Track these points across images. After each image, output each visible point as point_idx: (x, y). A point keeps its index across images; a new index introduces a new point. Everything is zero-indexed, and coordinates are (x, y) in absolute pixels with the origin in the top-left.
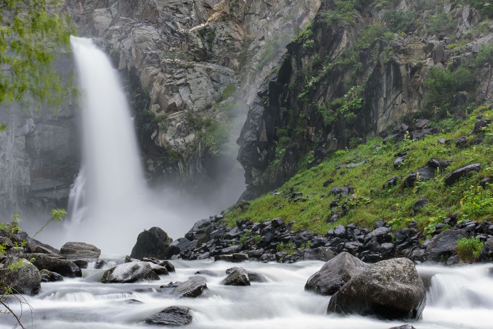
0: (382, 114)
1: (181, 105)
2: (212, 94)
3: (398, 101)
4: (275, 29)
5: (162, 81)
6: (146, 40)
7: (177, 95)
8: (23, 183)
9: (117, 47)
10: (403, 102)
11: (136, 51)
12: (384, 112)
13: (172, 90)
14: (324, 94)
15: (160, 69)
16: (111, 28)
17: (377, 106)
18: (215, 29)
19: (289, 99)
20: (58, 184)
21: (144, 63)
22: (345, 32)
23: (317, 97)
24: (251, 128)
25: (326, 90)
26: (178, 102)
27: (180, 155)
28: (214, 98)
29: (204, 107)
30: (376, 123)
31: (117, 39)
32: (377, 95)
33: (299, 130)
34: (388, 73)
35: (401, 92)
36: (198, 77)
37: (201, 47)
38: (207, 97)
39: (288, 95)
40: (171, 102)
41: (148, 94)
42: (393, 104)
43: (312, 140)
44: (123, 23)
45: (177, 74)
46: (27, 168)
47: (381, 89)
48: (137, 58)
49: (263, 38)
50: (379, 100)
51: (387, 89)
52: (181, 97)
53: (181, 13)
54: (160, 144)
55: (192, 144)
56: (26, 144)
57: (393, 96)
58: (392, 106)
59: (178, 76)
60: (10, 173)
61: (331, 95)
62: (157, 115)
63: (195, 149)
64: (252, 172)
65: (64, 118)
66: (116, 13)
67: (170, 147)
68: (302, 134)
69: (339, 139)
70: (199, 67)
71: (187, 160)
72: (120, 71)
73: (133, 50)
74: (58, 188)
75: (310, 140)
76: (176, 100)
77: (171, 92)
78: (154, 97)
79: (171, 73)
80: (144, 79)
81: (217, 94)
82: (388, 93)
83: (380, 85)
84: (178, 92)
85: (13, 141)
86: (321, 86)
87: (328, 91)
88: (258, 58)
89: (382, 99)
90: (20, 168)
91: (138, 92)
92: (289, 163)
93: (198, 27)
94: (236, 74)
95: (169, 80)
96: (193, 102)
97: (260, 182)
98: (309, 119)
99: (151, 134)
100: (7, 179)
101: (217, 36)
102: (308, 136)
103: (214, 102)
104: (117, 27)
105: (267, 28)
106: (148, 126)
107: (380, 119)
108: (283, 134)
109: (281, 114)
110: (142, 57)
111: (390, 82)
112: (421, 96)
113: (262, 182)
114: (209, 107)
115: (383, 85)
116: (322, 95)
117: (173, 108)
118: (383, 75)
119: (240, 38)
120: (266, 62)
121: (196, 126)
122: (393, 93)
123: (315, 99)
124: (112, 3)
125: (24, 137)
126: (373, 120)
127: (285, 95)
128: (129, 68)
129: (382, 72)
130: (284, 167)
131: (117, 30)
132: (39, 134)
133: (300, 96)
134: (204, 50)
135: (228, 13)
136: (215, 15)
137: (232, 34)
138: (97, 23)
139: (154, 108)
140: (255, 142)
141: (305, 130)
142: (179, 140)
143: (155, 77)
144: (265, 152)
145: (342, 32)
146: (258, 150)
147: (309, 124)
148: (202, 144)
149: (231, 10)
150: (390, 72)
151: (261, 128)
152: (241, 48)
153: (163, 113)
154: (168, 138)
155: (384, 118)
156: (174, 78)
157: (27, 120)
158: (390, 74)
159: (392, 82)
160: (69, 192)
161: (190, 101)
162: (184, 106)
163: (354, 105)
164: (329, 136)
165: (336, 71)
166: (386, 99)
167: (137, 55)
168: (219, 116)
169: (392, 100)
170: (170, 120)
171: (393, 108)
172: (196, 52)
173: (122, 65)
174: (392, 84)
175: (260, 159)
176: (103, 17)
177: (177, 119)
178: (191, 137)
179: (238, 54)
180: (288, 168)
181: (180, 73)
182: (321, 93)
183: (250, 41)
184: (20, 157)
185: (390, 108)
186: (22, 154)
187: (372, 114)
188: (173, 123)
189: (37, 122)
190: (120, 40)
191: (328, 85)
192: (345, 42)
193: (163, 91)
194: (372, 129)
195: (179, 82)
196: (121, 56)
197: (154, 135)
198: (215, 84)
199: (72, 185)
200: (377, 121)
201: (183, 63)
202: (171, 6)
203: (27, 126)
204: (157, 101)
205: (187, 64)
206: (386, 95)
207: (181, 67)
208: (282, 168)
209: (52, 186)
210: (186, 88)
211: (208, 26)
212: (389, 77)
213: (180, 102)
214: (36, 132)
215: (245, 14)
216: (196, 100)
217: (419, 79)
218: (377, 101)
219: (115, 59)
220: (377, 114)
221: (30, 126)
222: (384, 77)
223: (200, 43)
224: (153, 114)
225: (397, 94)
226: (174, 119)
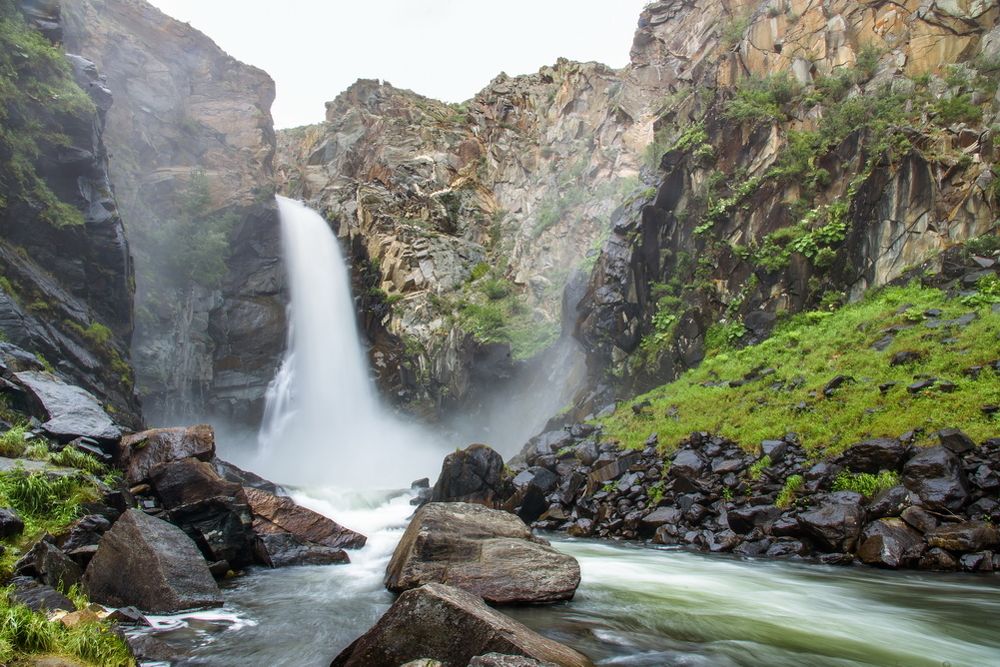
0: (885, 250)
1: (422, 284)
2: (461, 272)
3: (921, 226)
4: (536, 199)
5: (398, 252)
6: (377, 201)
7: (417, 270)
8: (202, 377)
9: (337, 210)
10: (930, 228)
11: (364, 213)
12: (891, 247)
13: (410, 263)
14: (744, 226)
15: (395, 236)
16: (328, 188)
17: (876, 235)
18: (460, 197)
19: (675, 236)
20: (253, 379)
21: (374, 228)
22: (774, 129)
23: (730, 231)
24: (608, 282)
25: (747, 219)
26: (418, 280)
27: (422, 346)
28: (462, 278)
29: (451, 287)
30: (873, 266)
31: (336, 201)
32: (877, 216)
33: (699, 285)
34: (903, 177)
35: (928, 211)
36: (443, 250)
37: (445, 215)
38: (454, 274)
39: (674, 229)
40: (408, 278)
41: (378, 268)
42: (912, 231)
43: (724, 301)
44: (344, 183)
45: (418, 243)
46: (209, 357)
47: (887, 205)
48: (364, 223)
49: (520, 211)
50: (882, 225)
51: (898, 205)
52: (423, 273)
53: (418, 175)
54: (394, 332)
55: (439, 332)
56: (210, 324)
57: (910, 218)
58: (907, 235)
59: (418, 247)
60: (183, 362)
61: (757, 228)
62: (389, 295)
63: (444, 339)
64: (613, 353)
65: (264, 294)
66: (334, 171)
67: (407, 336)
68: (706, 290)
69: (794, 294)
70: (445, 238)
71: (432, 353)
72: (339, 239)
73: (360, 213)
74: (252, 385)
75: (717, 303)
76: (416, 276)
77: (408, 266)
78: (386, 271)
79: (408, 242)
80: (373, 250)
81: (466, 272)
82: (900, 212)
83: (884, 199)
84: (418, 266)
85: (191, 319)
86: (738, 213)
87: (752, 221)
88: (531, 224)
89: (888, 223)
90: (199, 354)
91: (363, 266)
92: (688, 338)
93: (440, 192)
94: (488, 251)
95: (406, 251)
96: (438, 280)
97: (626, 372)
98: (716, 266)
99: (382, 318)
100: (178, 370)
101: (463, 205)
102: (715, 294)
103: (463, 282)
104: (337, 187)
105: (526, 199)
106: (377, 308)
107: (881, 259)
108: (665, 293)
109: (662, 259)
110: (371, 221)
111: (906, 193)
112: (971, 217)
113: (630, 371)
114: (457, 287)
115: (891, 199)
116: (739, 228)
117: (410, 286)
118: (892, 180)
119: (489, 210)
120: (546, 226)
121: (443, 309)
122: (910, 213)
123: (726, 234)
124: (330, 160)
125: (207, 314)
126: (867, 262)
127: (669, 228)
128: (352, 236)
129: (891, 175)
130: (676, 345)
131: (336, 190)
132: (229, 312)
133: (699, 229)
134: (447, 218)
135: (475, 180)
136: (459, 181)
137: (480, 205)
138: (310, 182)
139: (385, 286)
140: (618, 303)
141: (711, 285)
142: (420, 327)
143: (388, 247)
144: (635, 321)
145: (769, 129)
146: (625, 316)
147: (716, 275)
148: (455, 331)
149: (479, 177)
150: (908, 175)
151: (629, 282)
152: (491, 222)
153: (397, 292)
154: (404, 325)
155: (890, 256)
156: (414, 249)
157: (213, 292)
158: (907, 178)
159: (910, 193)
160: (265, 390)
161: (433, 278)
162: (426, 284)
163: (830, 234)
164: (774, 291)
165: (766, 187)
166: (895, 224)
167: (364, 218)
168: (473, 298)
169: (908, 225)
170: (408, 302)
171: (910, 239)
172: (440, 220)
173: (343, 232)
174: (910, 196)
175: (627, 332)
176: (318, 176)
177: (418, 301)
178: (437, 324)
179: (489, 228)
180: (685, 347)
181: (421, 242)
182: (737, 225)
183: (503, 214)
184: (199, 340)
185: (903, 240)
186: (204, 337)
187: (864, 250)
188: (412, 305)
189: (226, 296)
190: (340, 202)
191: (750, 211)
192: (774, 146)
193: (398, 264)
194: (862, 276)
195: (419, 254)
196: (343, 220)
197: (385, 320)
198: (463, 260)
199: (271, 382)
200: (874, 263)
201: (424, 231)
202: (406, 165)
203: (212, 299)
204: (390, 277)
205: (429, 233)
206: (898, 215)
207: (422, 236)
208: (671, 347)
209: (244, 383)
210: (429, 261)
211: (451, 192)
212: (904, 185)
213: (421, 279)
214: (225, 308)
215: (496, 183)
216: (442, 277)
217: (965, 187)
218: (876, 227)
219: (335, 225)
220: (876, 250)
221: (216, 298)
222: (895, 184)
223: (444, 210)
224: (384, 293)
225: (919, 214)
226: (412, 301)
